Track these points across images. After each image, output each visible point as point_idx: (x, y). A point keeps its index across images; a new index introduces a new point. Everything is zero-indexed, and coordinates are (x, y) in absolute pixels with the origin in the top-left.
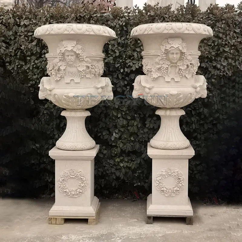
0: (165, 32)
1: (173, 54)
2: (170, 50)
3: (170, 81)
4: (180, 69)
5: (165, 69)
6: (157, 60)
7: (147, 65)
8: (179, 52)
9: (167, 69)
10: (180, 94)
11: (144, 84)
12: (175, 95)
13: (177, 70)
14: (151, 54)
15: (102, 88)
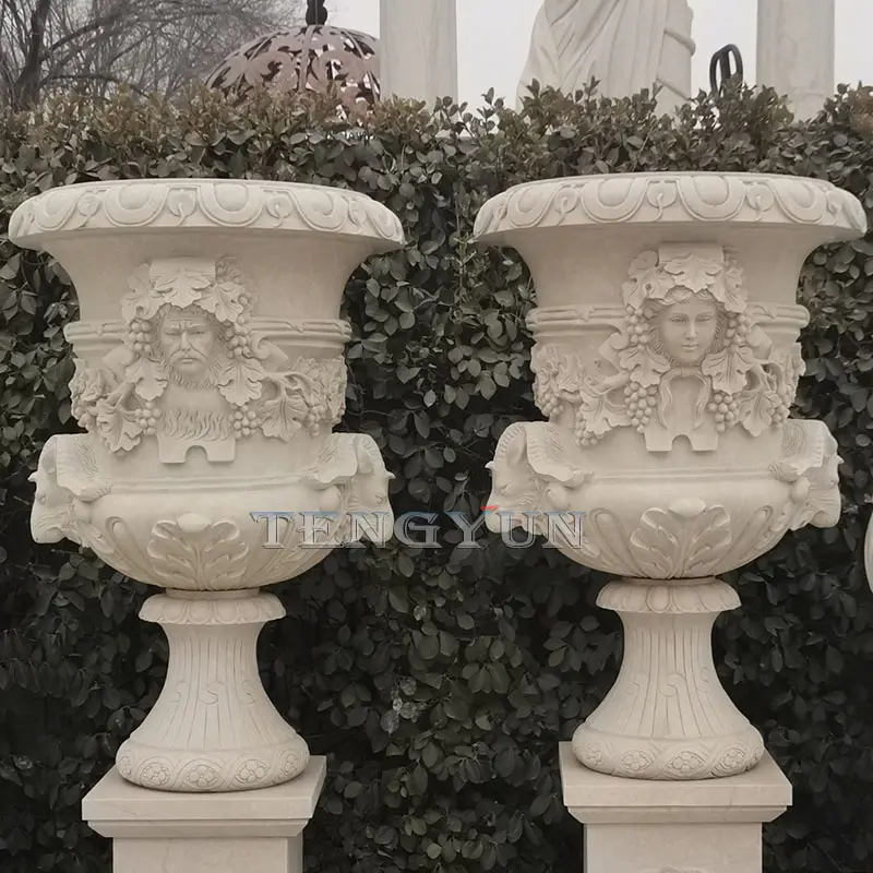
0: (647, 216)
1: (683, 319)
2: (667, 301)
3: (668, 448)
4: (714, 393)
5: (642, 392)
6: (604, 351)
7: (555, 375)
8: (711, 311)
9: (653, 391)
10: (720, 512)
11: (541, 465)
12: (693, 518)
13: (704, 395)
14: (578, 322)
15: (341, 485)
